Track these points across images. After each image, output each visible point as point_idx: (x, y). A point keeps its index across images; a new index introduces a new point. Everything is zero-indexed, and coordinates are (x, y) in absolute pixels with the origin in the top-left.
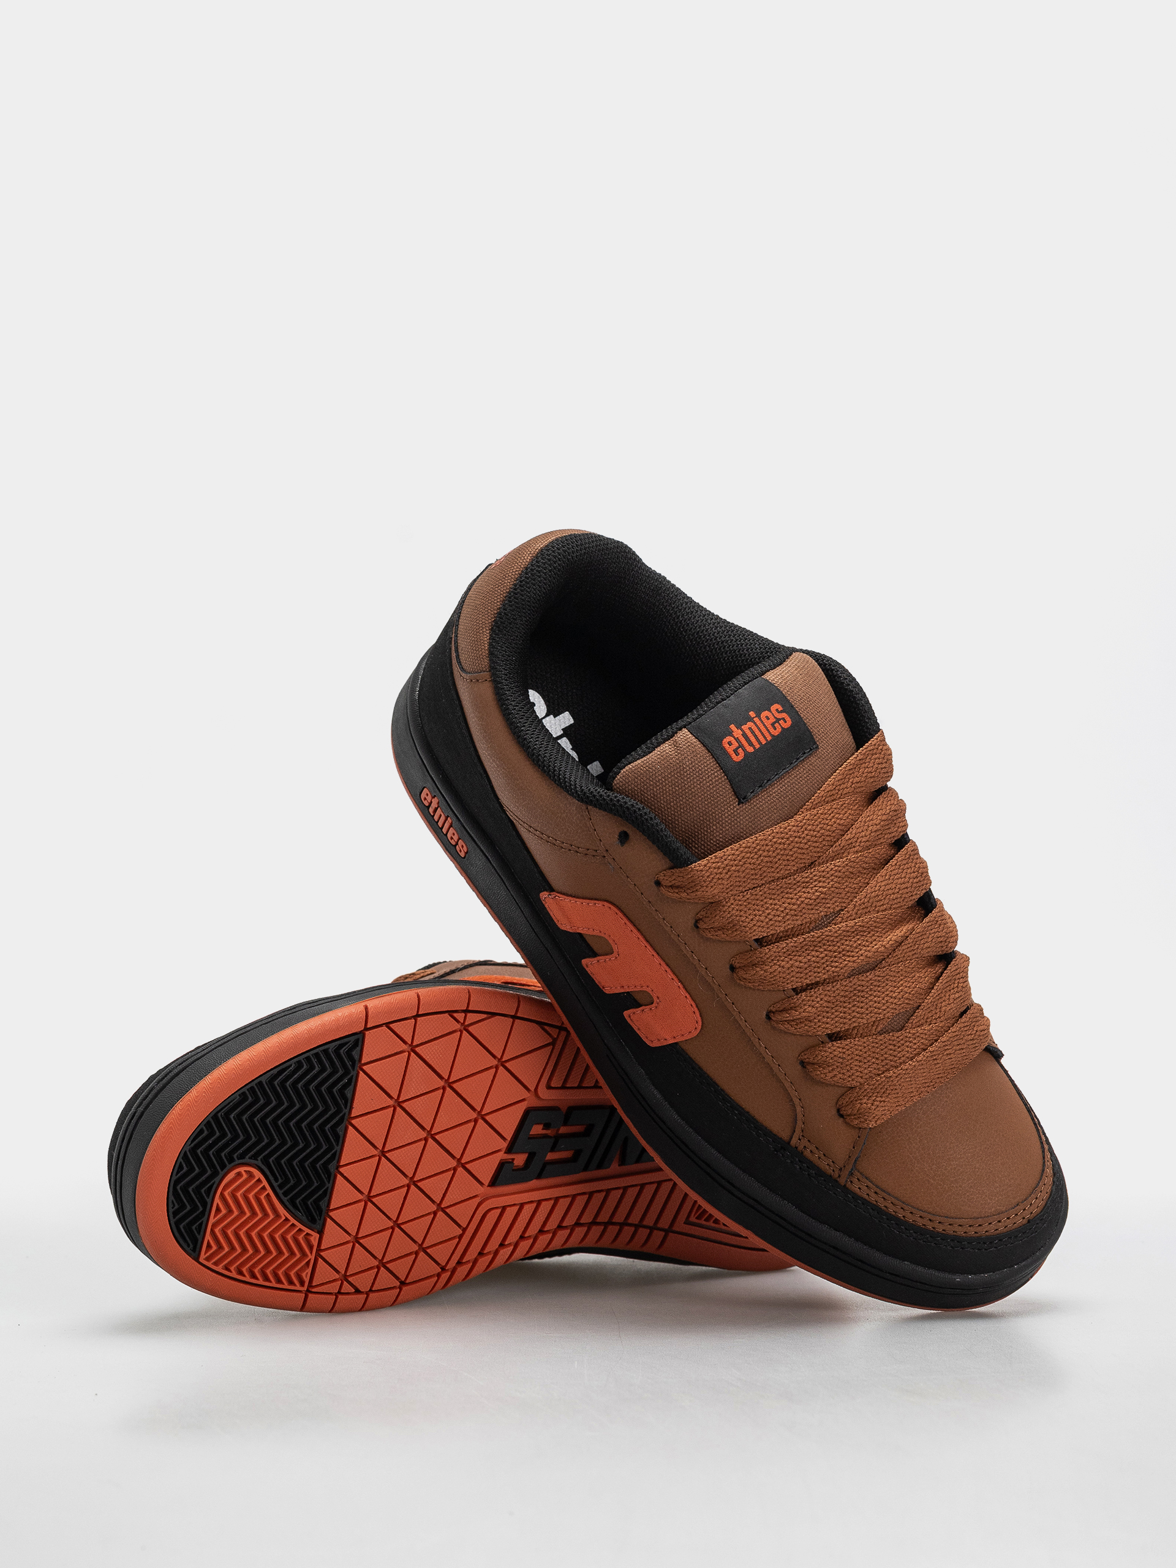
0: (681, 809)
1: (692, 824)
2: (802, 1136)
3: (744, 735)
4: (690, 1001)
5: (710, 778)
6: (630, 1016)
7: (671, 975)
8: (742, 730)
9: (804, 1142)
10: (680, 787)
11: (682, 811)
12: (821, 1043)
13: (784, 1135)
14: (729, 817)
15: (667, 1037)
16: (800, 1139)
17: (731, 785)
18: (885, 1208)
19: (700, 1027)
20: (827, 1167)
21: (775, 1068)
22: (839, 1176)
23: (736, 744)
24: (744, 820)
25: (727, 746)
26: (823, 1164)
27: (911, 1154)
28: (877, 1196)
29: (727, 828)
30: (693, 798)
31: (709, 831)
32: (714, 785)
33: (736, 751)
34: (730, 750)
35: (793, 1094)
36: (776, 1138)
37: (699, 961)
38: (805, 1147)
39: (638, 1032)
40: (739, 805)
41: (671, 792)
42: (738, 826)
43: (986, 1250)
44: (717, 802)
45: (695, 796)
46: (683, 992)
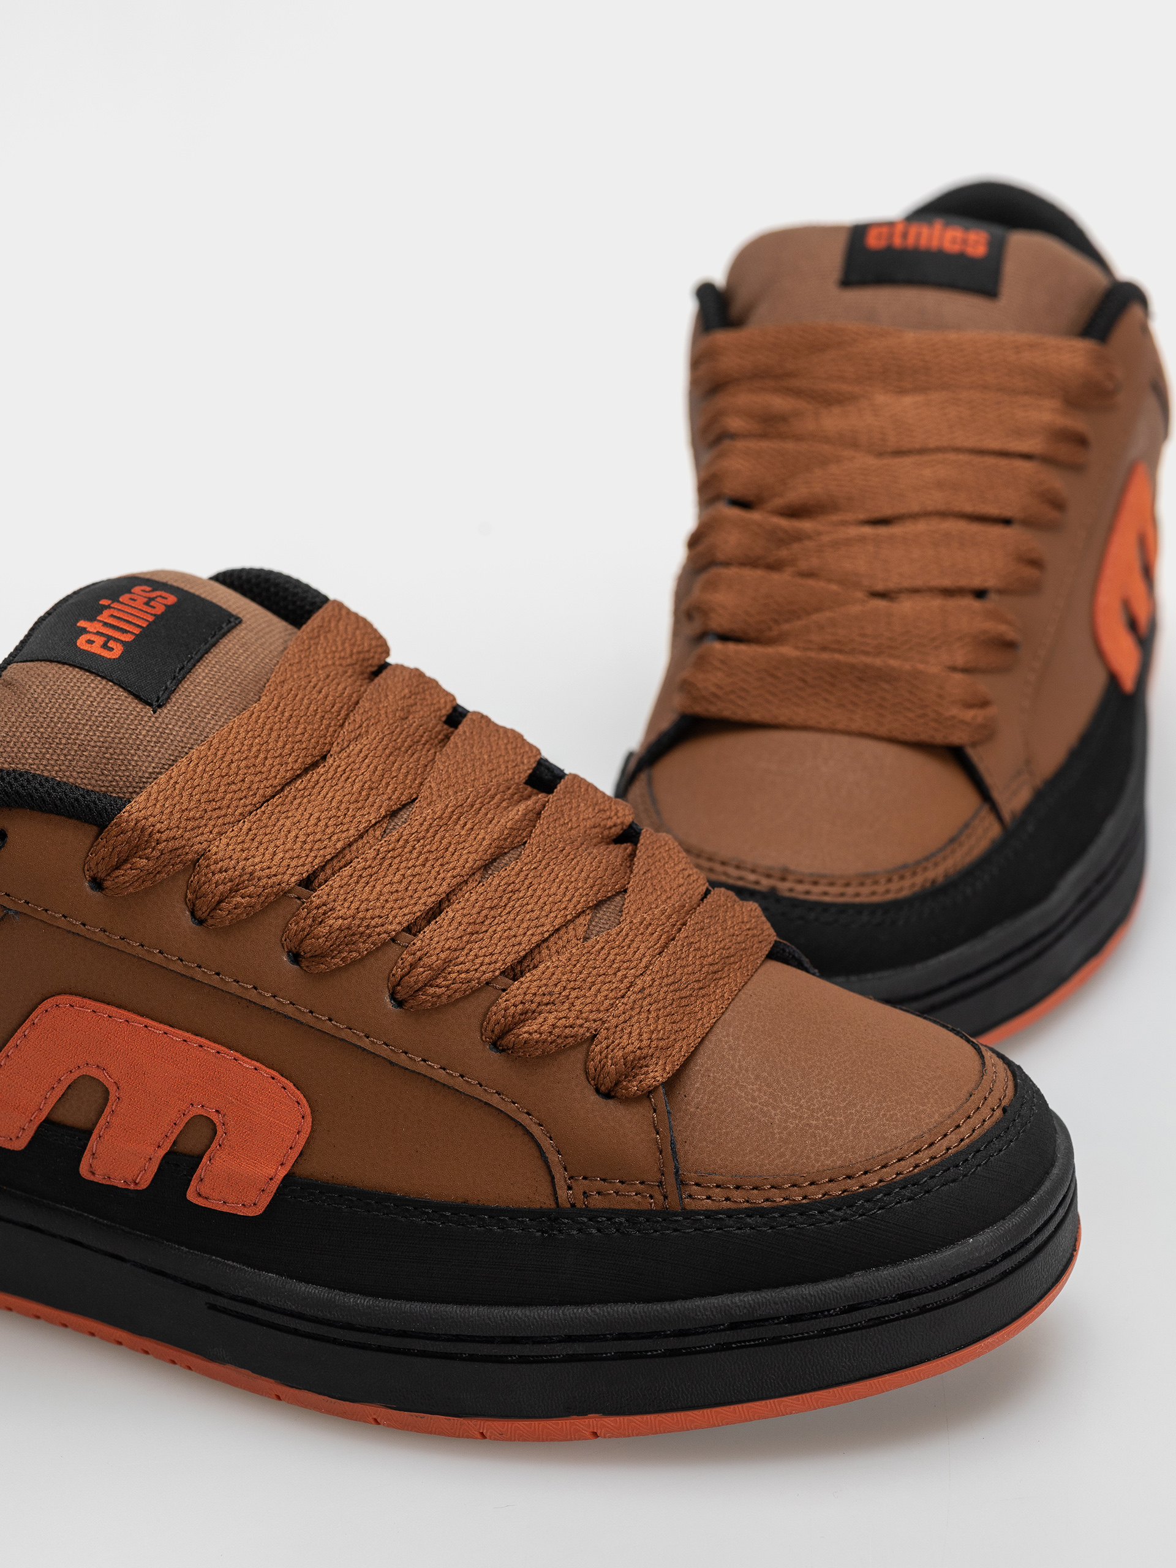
0: (65, 755)
1: (99, 772)
2: (571, 1178)
3: (105, 624)
4: (266, 1072)
5: (87, 693)
6: (200, 1195)
7: (213, 1047)
8: (100, 621)
9: (581, 1185)
10: (45, 725)
11: (69, 757)
12: (500, 991)
13: (542, 1200)
14: (150, 733)
15: (272, 1172)
16: (570, 1188)
17: (125, 689)
18: (769, 1203)
19: (309, 1111)
20: (638, 1198)
21: (459, 1083)
22: (666, 1197)
23: (100, 640)
24: (177, 729)
25: (86, 647)
26: (633, 1199)
27: (755, 1101)
28: (744, 1192)
29: (156, 749)
30: (76, 731)
31: (131, 767)
32: (98, 699)
33: (105, 646)
34: (96, 649)
35: (510, 1109)
36: (535, 1214)
37: (238, 982)
38: (585, 1193)
39: (225, 1209)
40: (155, 712)
41: (36, 740)
42: (172, 741)
43: (965, 1175)
44: (118, 721)
45: (77, 728)
46: (248, 1064)
